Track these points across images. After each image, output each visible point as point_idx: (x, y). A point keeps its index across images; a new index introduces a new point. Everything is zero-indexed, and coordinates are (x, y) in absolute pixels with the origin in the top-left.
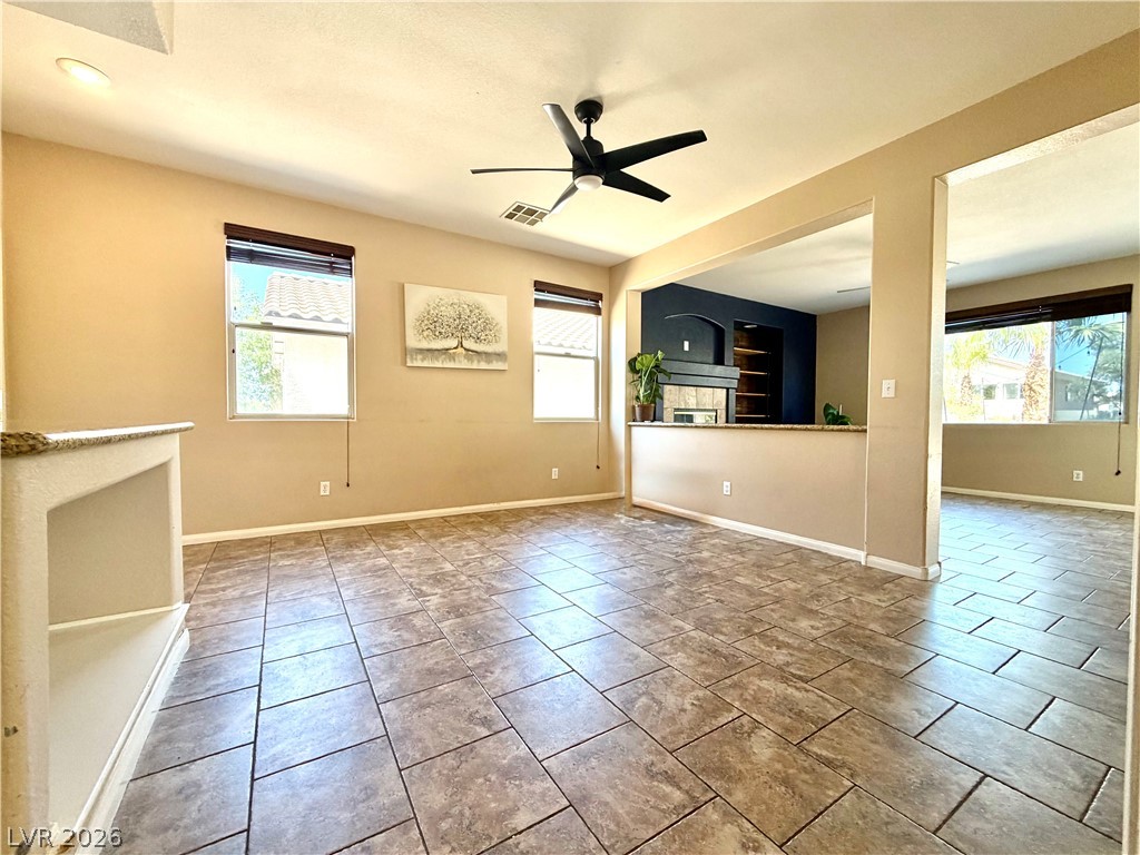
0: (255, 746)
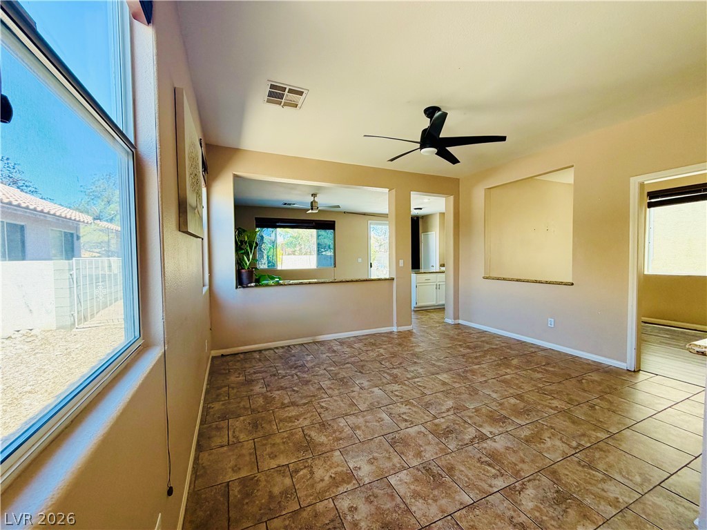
0: (661, 483)
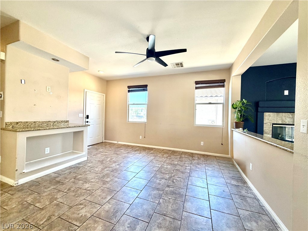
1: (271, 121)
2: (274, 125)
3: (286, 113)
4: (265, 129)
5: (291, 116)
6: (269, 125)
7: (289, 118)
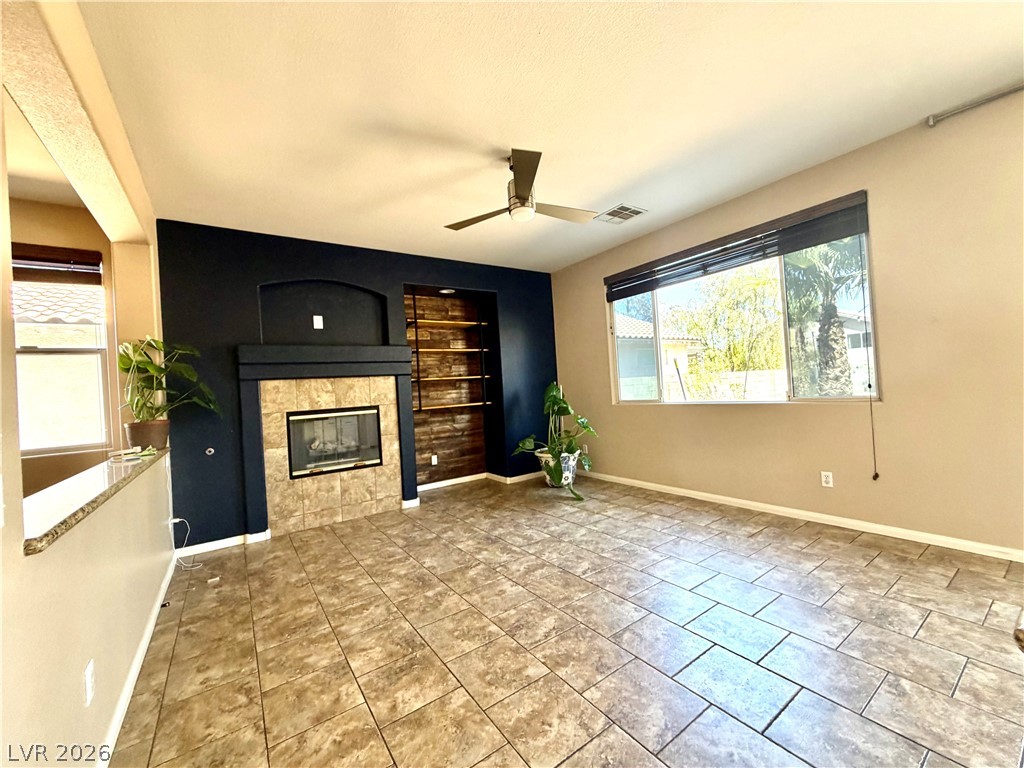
1: (281, 407)
2: (291, 418)
3: (319, 380)
4: (269, 434)
5: (330, 387)
6: (277, 418)
7: (327, 392)
